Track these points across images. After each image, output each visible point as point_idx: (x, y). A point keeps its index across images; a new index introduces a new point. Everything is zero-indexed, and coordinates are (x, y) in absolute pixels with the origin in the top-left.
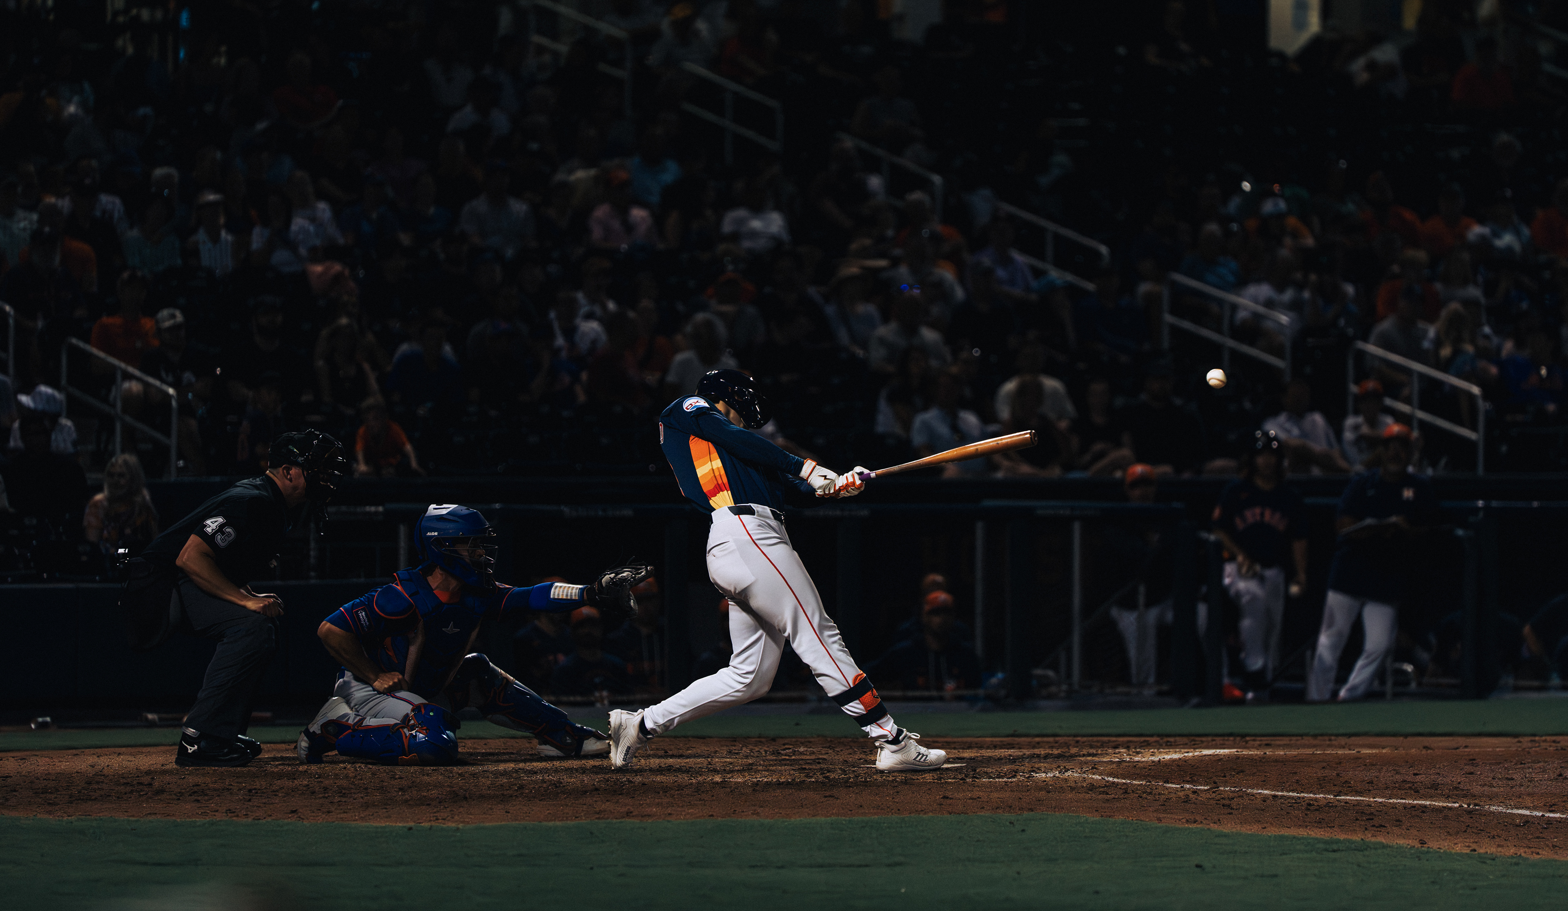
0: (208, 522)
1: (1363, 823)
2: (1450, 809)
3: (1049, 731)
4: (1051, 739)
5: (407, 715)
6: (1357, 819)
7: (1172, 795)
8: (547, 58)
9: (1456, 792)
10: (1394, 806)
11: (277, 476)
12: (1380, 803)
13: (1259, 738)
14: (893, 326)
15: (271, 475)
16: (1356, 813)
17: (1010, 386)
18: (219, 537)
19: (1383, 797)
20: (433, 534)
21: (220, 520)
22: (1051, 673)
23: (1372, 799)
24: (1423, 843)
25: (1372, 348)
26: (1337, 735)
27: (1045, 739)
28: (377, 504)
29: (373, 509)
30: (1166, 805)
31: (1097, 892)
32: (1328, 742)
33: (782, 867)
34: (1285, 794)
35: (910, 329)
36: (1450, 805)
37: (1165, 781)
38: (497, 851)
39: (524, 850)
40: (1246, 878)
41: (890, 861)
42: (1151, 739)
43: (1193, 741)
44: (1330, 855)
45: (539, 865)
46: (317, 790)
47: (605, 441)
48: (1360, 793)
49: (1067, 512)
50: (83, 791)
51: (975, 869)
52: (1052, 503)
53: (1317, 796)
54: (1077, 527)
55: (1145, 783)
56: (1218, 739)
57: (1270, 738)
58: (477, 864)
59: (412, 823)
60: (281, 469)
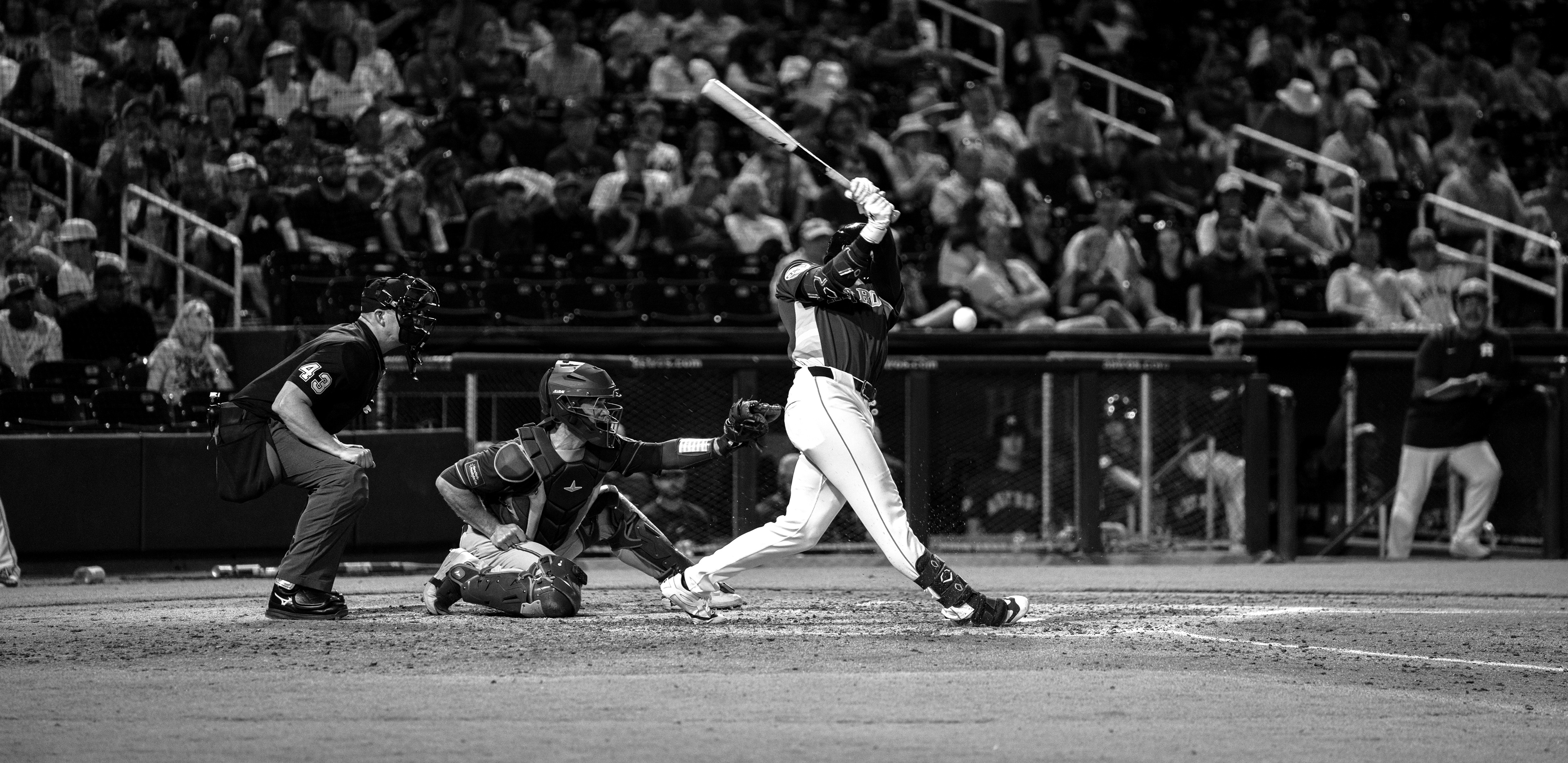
0: (304, 368)
1: (1463, 686)
2: (1554, 673)
3: (1127, 587)
4: (1129, 594)
5: (534, 565)
6: (1457, 682)
7: (1261, 654)
9: (1558, 655)
10: (1494, 670)
11: (370, 321)
12: (1479, 666)
13: (1343, 596)
14: (957, 179)
15: (365, 321)
16: (1456, 675)
17: (1079, 239)
18: (315, 383)
19: (1481, 660)
20: (560, 392)
21: (316, 366)
23: (1470, 662)
24: (1529, 708)
26: (1424, 595)
27: (1124, 594)
28: (445, 354)
29: (440, 358)
30: (1255, 665)
32: (1415, 602)
33: (870, 723)
34: (1378, 654)
35: (973, 182)
36: (1554, 669)
37: (1252, 639)
38: (582, 706)
39: (609, 705)
40: (1347, 741)
41: (980, 717)
42: (1231, 596)
43: (1275, 598)
44: (1433, 719)
45: (625, 720)
46: (397, 643)
47: (670, 292)
48: (1457, 655)
49: (1137, 365)
50: (156, 645)
51: (1066, 727)
52: (1120, 356)
53: (1412, 657)
54: (1145, 380)
55: (1232, 641)
56: (1301, 596)
57: (1355, 596)
58: (563, 719)
59: (494, 676)
60: (373, 314)
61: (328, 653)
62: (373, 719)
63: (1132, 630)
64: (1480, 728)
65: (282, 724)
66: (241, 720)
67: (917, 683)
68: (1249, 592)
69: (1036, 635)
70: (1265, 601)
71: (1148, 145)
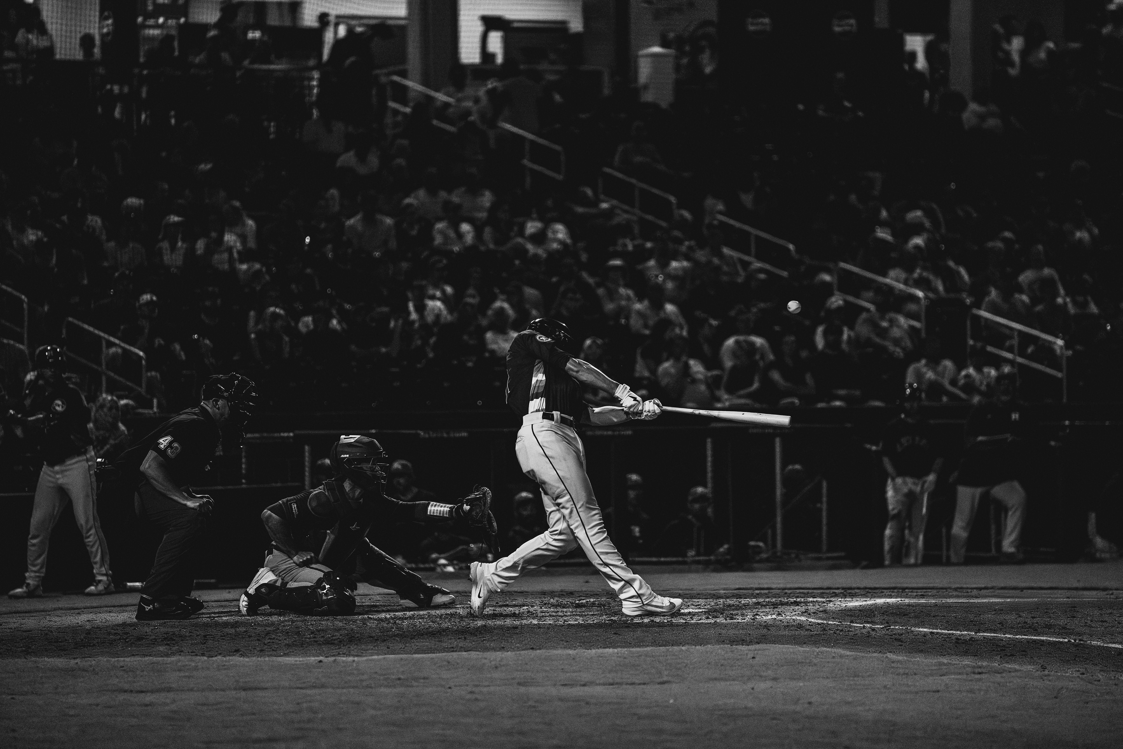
0: (161, 441)
1: (998, 654)
2: (1062, 644)
3: (766, 586)
4: (766, 592)
5: (320, 579)
6: (994, 651)
7: (858, 633)
8: (400, 118)
9: (1064, 631)
10: (1020, 641)
11: (208, 406)
12: (1009, 638)
13: (915, 591)
14: (646, 303)
15: (205, 405)
16: (993, 646)
17: (730, 343)
18: (169, 451)
19: (1011, 634)
20: (345, 456)
21: (169, 438)
22: (761, 544)
23: (1003, 636)
24: (1044, 669)
25: (984, 314)
27: (762, 591)
28: (289, 432)
29: (286, 435)
30: (853, 641)
31: (810, 703)
33: (585, 686)
34: (939, 631)
36: (1061, 641)
37: (852, 622)
38: (382, 678)
39: (401, 677)
40: (917, 693)
41: (660, 680)
42: (837, 592)
43: (868, 592)
44: (977, 676)
45: (412, 686)
46: (253, 635)
47: (447, 385)
48: (995, 631)
50: (84, 641)
51: (721, 685)
53: (963, 633)
54: (779, 441)
55: (837, 623)
56: (885, 591)
57: (923, 591)
58: (368, 687)
59: (321, 658)
60: (211, 402)
61: (205, 643)
62: (235, 689)
63: (768, 617)
64: (1010, 682)
65: (171, 695)
66: (142, 692)
67: (617, 657)
68: (850, 589)
69: (701, 621)
70: (861, 595)
71: (780, 277)
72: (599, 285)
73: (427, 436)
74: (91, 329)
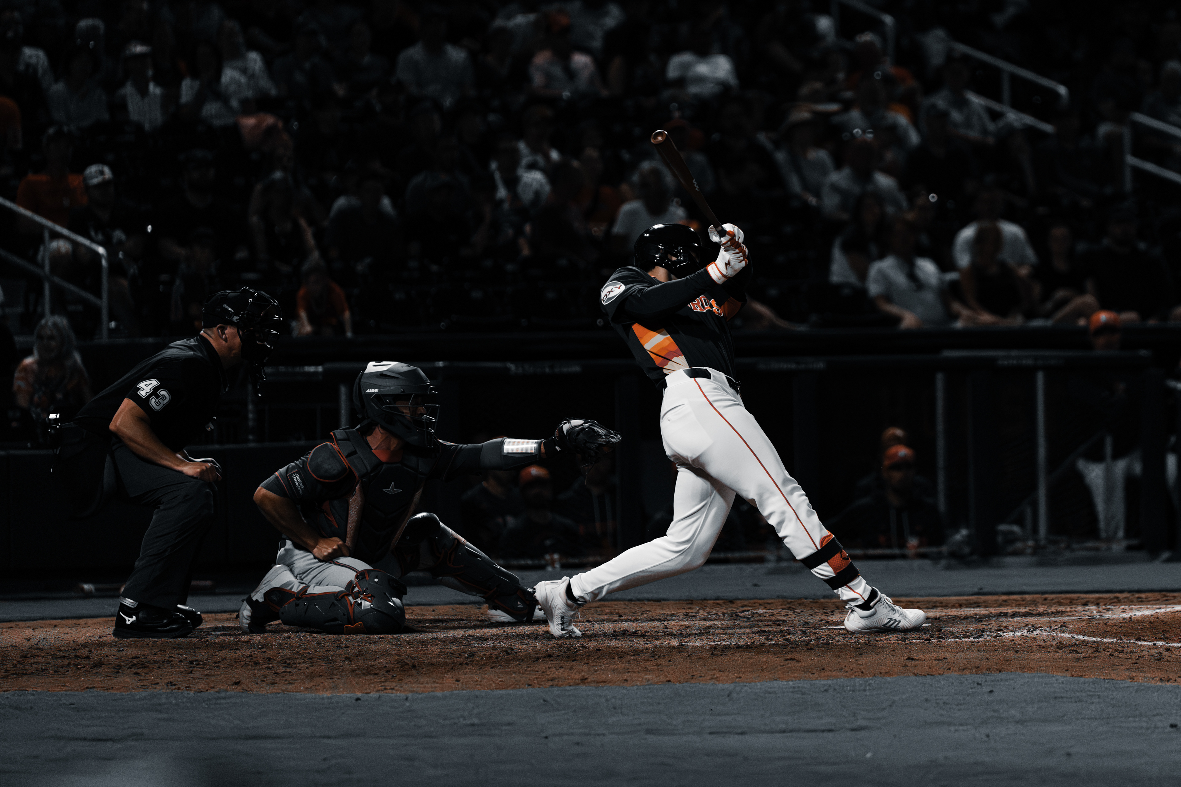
0: (142, 385)
3: (1017, 589)
4: (1018, 598)
5: (351, 583)
7: (1145, 654)
11: (211, 336)
14: (846, 172)
15: (206, 336)
17: (968, 233)
18: (153, 400)
20: (373, 391)
21: (154, 383)
22: (1016, 528)
27: (1013, 597)
28: (316, 364)
29: (312, 369)
30: (1138, 664)
31: (1069, 755)
33: (743, 734)
35: (864, 176)
37: (1137, 639)
38: (448, 722)
39: (476, 721)
41: (854, 726)
42: (1121, 596)
45: (491, 736)
47: (550, 295)
49: (1030, 362)
50: (18, 666)
51: (942, 733)
52: (1014, 353)
54: (1040, 377)
55: (1116, 641)
58: (428, 736)
59: (359, 695)
60: (215, 329)
62: (233, 739)
63: (1016, 633)
67: (793, 692)
68: (1139, 591)
71: (1043, 135)
72: (777, 145)
73: (520, 370)
74: (28, 213)
